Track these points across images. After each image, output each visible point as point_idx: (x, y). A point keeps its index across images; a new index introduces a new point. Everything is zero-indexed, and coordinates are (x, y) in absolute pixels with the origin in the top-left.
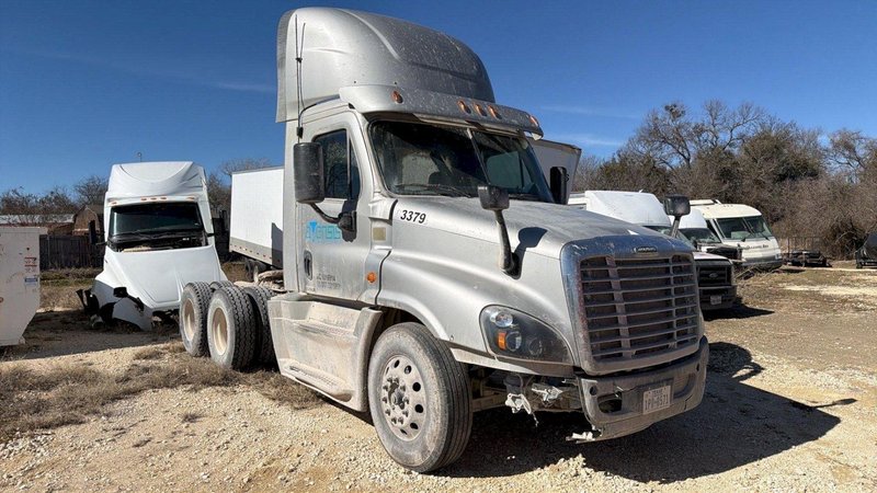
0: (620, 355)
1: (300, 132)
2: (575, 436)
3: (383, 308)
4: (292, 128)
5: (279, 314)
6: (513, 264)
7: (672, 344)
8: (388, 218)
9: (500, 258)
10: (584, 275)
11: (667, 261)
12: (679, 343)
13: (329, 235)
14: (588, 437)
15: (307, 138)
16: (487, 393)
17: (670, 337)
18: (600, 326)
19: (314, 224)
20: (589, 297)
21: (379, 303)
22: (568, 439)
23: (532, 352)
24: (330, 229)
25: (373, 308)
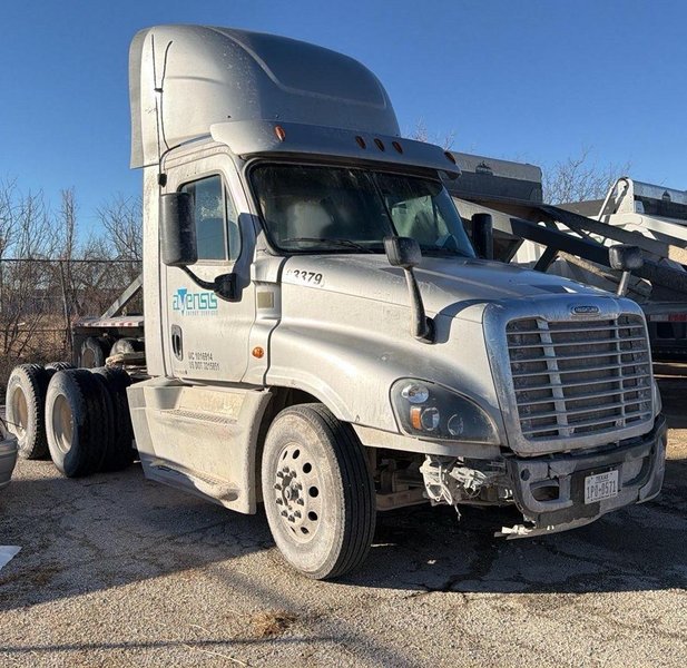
0: (556, 433)
1: (163, 180)
2: (505, 530)
3: (273, 388)
4: (151, 175)
5: (142, 403)
6: (427, 329)
7: (619, 421)
8: (275, 281)
9: (412, 323)
10: (511, 339)
11: (611, 322)
12: (628, 421)
13: (203, 305)
14: (521, 531)
15: (172, 187)
16: (400, 487)
17: (617, 412)
18: (532, 399)
19: (182, 292)
20: (517, 366)
21: (268, 383)
22: (497, 535)
23: (451, 431)
24: (205, 297)
25: (260, 388)
